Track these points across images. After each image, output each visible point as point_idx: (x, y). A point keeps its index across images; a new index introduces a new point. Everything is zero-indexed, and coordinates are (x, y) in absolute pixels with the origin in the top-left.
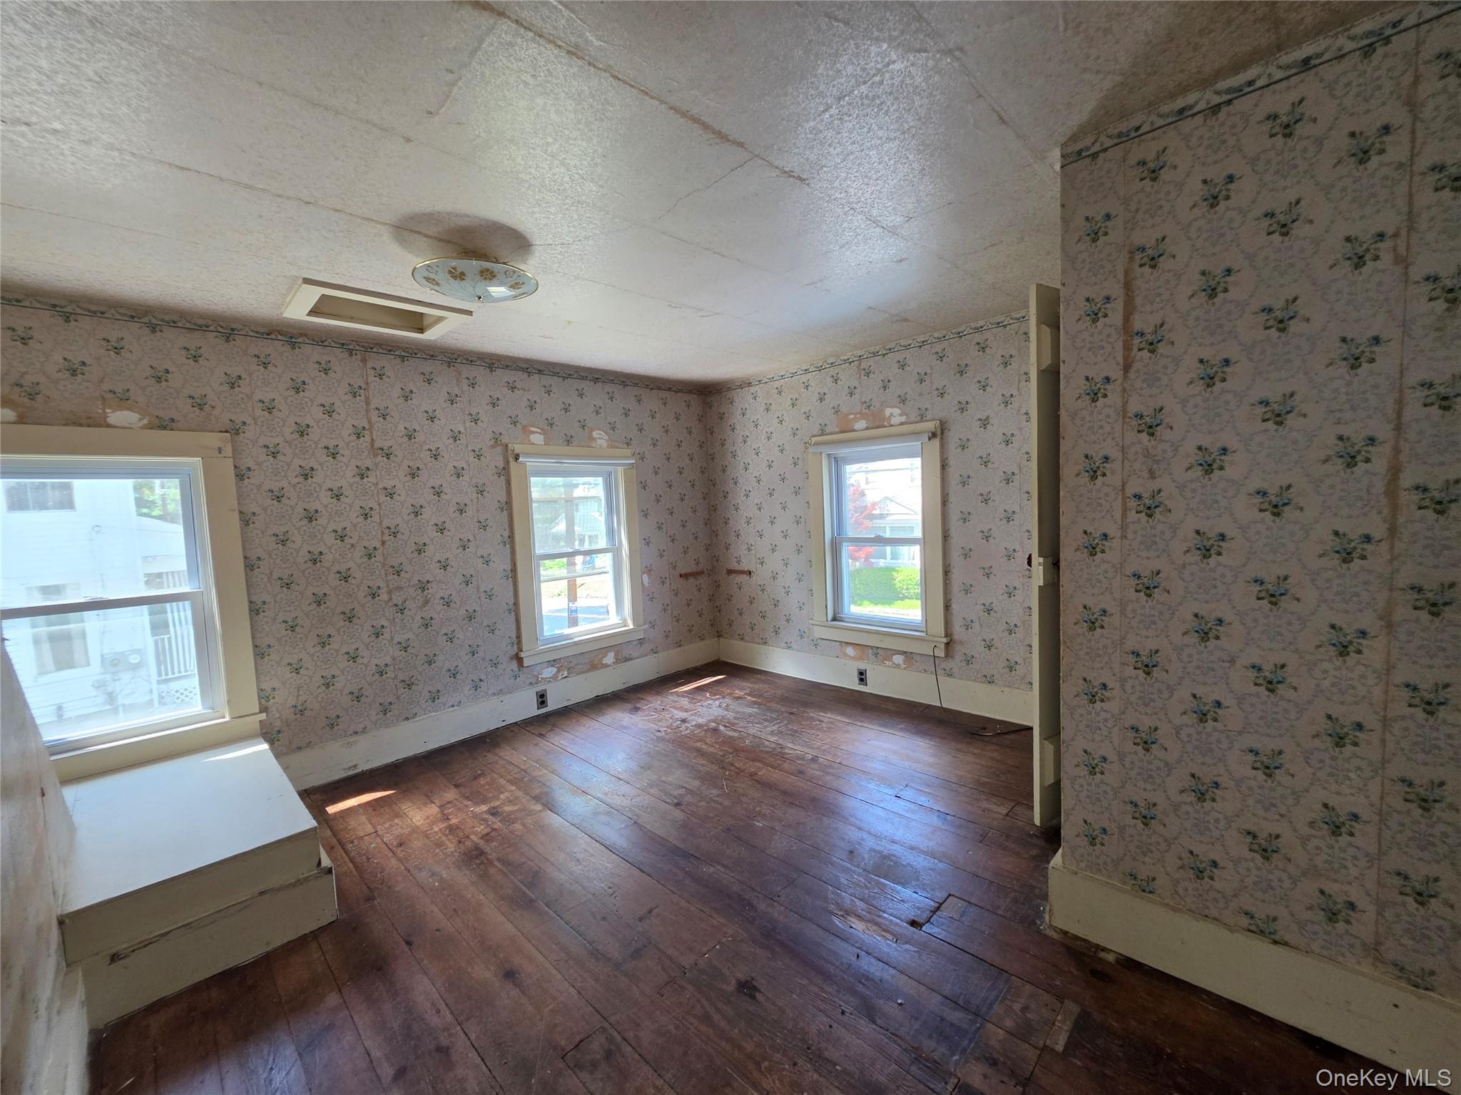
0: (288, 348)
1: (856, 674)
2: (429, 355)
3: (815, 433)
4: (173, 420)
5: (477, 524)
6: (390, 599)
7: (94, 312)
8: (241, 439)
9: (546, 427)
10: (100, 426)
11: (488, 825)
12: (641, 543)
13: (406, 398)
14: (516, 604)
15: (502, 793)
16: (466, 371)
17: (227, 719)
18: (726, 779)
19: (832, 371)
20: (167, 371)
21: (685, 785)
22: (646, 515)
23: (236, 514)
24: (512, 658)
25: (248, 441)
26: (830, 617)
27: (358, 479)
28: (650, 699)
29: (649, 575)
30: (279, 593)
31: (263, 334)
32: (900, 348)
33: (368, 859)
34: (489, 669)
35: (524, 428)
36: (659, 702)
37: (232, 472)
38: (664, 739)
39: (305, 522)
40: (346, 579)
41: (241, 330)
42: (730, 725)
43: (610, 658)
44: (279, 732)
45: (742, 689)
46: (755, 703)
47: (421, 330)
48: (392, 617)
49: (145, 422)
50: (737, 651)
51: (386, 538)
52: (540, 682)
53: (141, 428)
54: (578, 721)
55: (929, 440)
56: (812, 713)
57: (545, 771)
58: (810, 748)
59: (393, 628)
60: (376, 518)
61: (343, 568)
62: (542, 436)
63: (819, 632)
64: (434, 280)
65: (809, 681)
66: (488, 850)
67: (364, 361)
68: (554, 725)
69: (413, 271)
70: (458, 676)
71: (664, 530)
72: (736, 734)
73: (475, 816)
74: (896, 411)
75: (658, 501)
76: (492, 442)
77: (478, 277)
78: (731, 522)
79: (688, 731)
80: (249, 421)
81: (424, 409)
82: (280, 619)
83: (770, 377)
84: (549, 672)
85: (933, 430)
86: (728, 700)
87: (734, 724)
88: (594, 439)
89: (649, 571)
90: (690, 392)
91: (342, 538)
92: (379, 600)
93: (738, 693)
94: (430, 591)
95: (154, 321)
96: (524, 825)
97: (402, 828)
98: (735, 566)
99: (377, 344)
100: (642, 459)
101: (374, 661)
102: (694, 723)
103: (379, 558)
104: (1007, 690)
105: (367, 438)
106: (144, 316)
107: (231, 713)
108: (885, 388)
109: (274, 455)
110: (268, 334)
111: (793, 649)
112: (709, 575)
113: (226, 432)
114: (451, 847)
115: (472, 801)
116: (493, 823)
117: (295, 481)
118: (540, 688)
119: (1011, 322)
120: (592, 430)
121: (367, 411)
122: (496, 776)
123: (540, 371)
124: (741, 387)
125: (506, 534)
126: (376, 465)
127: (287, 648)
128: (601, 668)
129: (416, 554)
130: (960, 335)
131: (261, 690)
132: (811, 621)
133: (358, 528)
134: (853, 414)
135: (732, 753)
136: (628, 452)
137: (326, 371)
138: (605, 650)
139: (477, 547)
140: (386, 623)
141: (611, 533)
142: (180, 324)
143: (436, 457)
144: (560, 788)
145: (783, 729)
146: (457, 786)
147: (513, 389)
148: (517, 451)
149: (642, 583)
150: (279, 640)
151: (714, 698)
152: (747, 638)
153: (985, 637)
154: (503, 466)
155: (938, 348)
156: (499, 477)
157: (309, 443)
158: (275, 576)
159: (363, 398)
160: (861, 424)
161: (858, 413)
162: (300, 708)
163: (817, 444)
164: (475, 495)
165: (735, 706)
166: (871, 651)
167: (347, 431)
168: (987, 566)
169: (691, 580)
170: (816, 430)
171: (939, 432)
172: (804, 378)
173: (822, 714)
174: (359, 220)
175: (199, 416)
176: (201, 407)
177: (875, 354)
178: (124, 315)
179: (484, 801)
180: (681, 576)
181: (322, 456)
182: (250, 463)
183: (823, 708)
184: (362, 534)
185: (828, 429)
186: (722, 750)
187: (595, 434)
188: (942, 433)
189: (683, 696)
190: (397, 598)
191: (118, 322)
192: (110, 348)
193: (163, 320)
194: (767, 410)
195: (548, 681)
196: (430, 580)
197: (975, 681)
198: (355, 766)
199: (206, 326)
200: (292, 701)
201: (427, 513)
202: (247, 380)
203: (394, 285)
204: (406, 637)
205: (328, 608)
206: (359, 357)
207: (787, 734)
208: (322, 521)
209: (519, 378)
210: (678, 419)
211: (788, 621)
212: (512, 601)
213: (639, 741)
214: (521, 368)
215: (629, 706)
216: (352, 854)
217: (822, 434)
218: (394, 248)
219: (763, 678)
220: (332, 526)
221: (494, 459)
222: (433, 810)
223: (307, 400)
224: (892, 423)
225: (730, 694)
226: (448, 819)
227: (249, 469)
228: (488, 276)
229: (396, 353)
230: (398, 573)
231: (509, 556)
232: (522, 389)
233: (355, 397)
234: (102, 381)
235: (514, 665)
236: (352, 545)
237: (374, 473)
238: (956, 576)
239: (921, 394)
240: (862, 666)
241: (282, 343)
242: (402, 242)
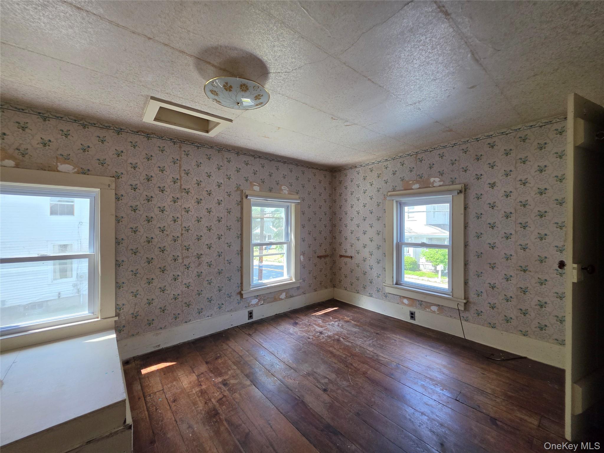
0: (146, 139)
1: (409, 313)
2: (210, 146)
3: (390, 190)
4: (89, 170)
5: (226, 228)
6: (183, 262)
7: (58, 117)
8: (120, 181)
9: (261, 183)
10: (54, 171)
11: (222, 392)
12: (300, 240)
13: (198, 166)
14: (241, 267)
15: (229, 370)
16: (227, 155)
17: (99, 319)
18: (350, 375)
19: (401, 160)
20: (89, 147)
21: (328, 376)
22: (304, 227)
23: (114, 216)
24: (238, 294)
25: (123, 182)
26: (394, 283)
27: (172, 203)
28: (302, 318)
29: (304, 256)
30: (131, 257)
31: (135, 132)
32: (441, 148)
33: (156, 409)
34: (227, 299)
35: (251, 183)
36: (307, 320)
37: (114, 196)
38: (312, 344)
39: (146, 222)
40: (163, 251)
41: (125, 129)
42: (346, 338)
43: (283, 296)
44: (124, 326)
45: (348, 316)
46: (356, 325)
47: (207, 132)
48: (183, 271)
49: (76, 170)
50: (343, 295)
51: (184, 232)
52: (250, 306)
53: (74, 173)
54: (267, 328)
55: (458, 194)
56: (389, 335)
57: (252, 358)
58: (394, 358)
59: (183, 276)
60: (179, 222)
61: (162, 246)
62: (259, 187)
63: (388, 290)
64: (215, 92)
65: (382, 315)
66: (220, 411)
67: (180, 147)
68: (256, 330)
69: (205, 86)
70: (212, 302)
71: (311, 235)
72: (350, 345)
73: (215, 385)
74: (437, 179)
75: (309, 220)
76: (236, 189)
77: (239, 89)
78: (343, 232)
79: (324, 340)
80: (124, 172)
81: (205, 171)
82: (130, 270)
83: (367, 163)
84: (254, 301)
85: (460, 189)
86: (342, 323)
87: (348, 338)
88: (282, 190)
89: (303, 254)
90: (326, 170)
91: (163, 231)
92: (177, 262)
93: (347, 319)
94: (202, 259)
95: (85, 123)
96: (240, 394)
97: (177, 389)
98: (343, 253)
99: (187, 140)
100: (303, 200)
101: (173, 293)
102: (326, 335)
103: (180, 242)
104: (505, 333)
105: (179, 184)
106: (81, 121)
107: (101, 316)
108: (431, 168)
109: (135, 189)
110: (137, 132)
111: (373, 297)
112: (331, 257)
113: (113, 177)
114: (201, 406)
115: (214, 374)
116: (224, 391)
117: (143, 202)
118: (249, 309)
119: (511, 131)
120: (282, 186)
121: (180, 171)
122: (227, 358)
123: (260, 157)
124: (351, 168)
125: (239, 233)
126: (182, 197)
127: (132, 284)
128: (279, 300)
129: (197, 241)
130: (477, 140)
131: (117, 305)
132: (384, 284)
133: (171, 227)
134: (412, 181)
135: (350, 357)
136: (297, 197)
137: (162, 151)
138: (281, 292)
139: (226, 238)
140: (180, 274)
141: (287, 234)
142: (97, 125)
143: (209, 194)
144: (260, 371)
145: (375, 343)
146: (207, 363)
147: (247, 164)
148: (247, 194)
149: (300, 259)
150: (128, 280)
151: (334, 320)
152: (348, 289)
153: (490, 302)
154: (240, 200)
155: (464, 147)
156: (238, 205)
157: (151, 184)
158: (129, 248)
159: (178, 165)
160: (417, 186)
161: (414, 181)
162: (135, 315)
163: (390, 196)
164: (226, 214)
165: (346, 325)
166: (418, 302)
167: (169, 180)
168: (492, 263)
169: (323, 259)
170: (390, 189)
171: (463, 190)
172: (385, 164)
173: (394, 336)
174: (177, 52)
175: (101, 169)
176: (103, 164)
177: (426, 151)
178: (72, 119)
179: (220, 375)
180: (318, 257)
181: (157, 191)
182: (123, 192)
183: (394, 332)
184: (172, 229)
185: (397, 188)
186: (345, 354)
187: (283, 188)
188: (465, 191)
189: (318, 318)
190: (186, 262)
191: (68, 122)
192: (63, 134)
193: (89, 123)
194: (364, 179)
195: (254, 305)
196: (202, 254)
197: (483, 325)
198: (159, 346)
199: (109, 127)
200: (131, 311)
201: (203, 221)
202: (126, 153)
203: (195, 102)
204: (189, 281)
205: (153, 265)
206: (178, 145)
207: (378, 347)
208: (154, 222)
209: (250, 159)
210: (320, 183)
211: (371, 282)
212: (239, 266)
213: (299, 343)
214: (251, 155)
215: (292, 321)
216: (149, 405)
217: (394, 191)
218: (195, 75)
219: (358, 311)
220: (158, 225)
221: (236, 197)
222: (194, 377)
223: (153, 164)
224: (434, 185)
225: (342, 319)
226: (201, 385)
227: (122, 195)
228: (244, 88)
229: (195, 145)
230: (188, 249)
231: (240, 243)
232: (251, 165)
233: (175, 164)
234: (57, 150)
235: (239, 297)
236: (167, 235)
237: (180, 201)
238: (472, 267)
239: (452, 171)
240: (413, 310)
241: (143, 137)
242: (201, 71)
